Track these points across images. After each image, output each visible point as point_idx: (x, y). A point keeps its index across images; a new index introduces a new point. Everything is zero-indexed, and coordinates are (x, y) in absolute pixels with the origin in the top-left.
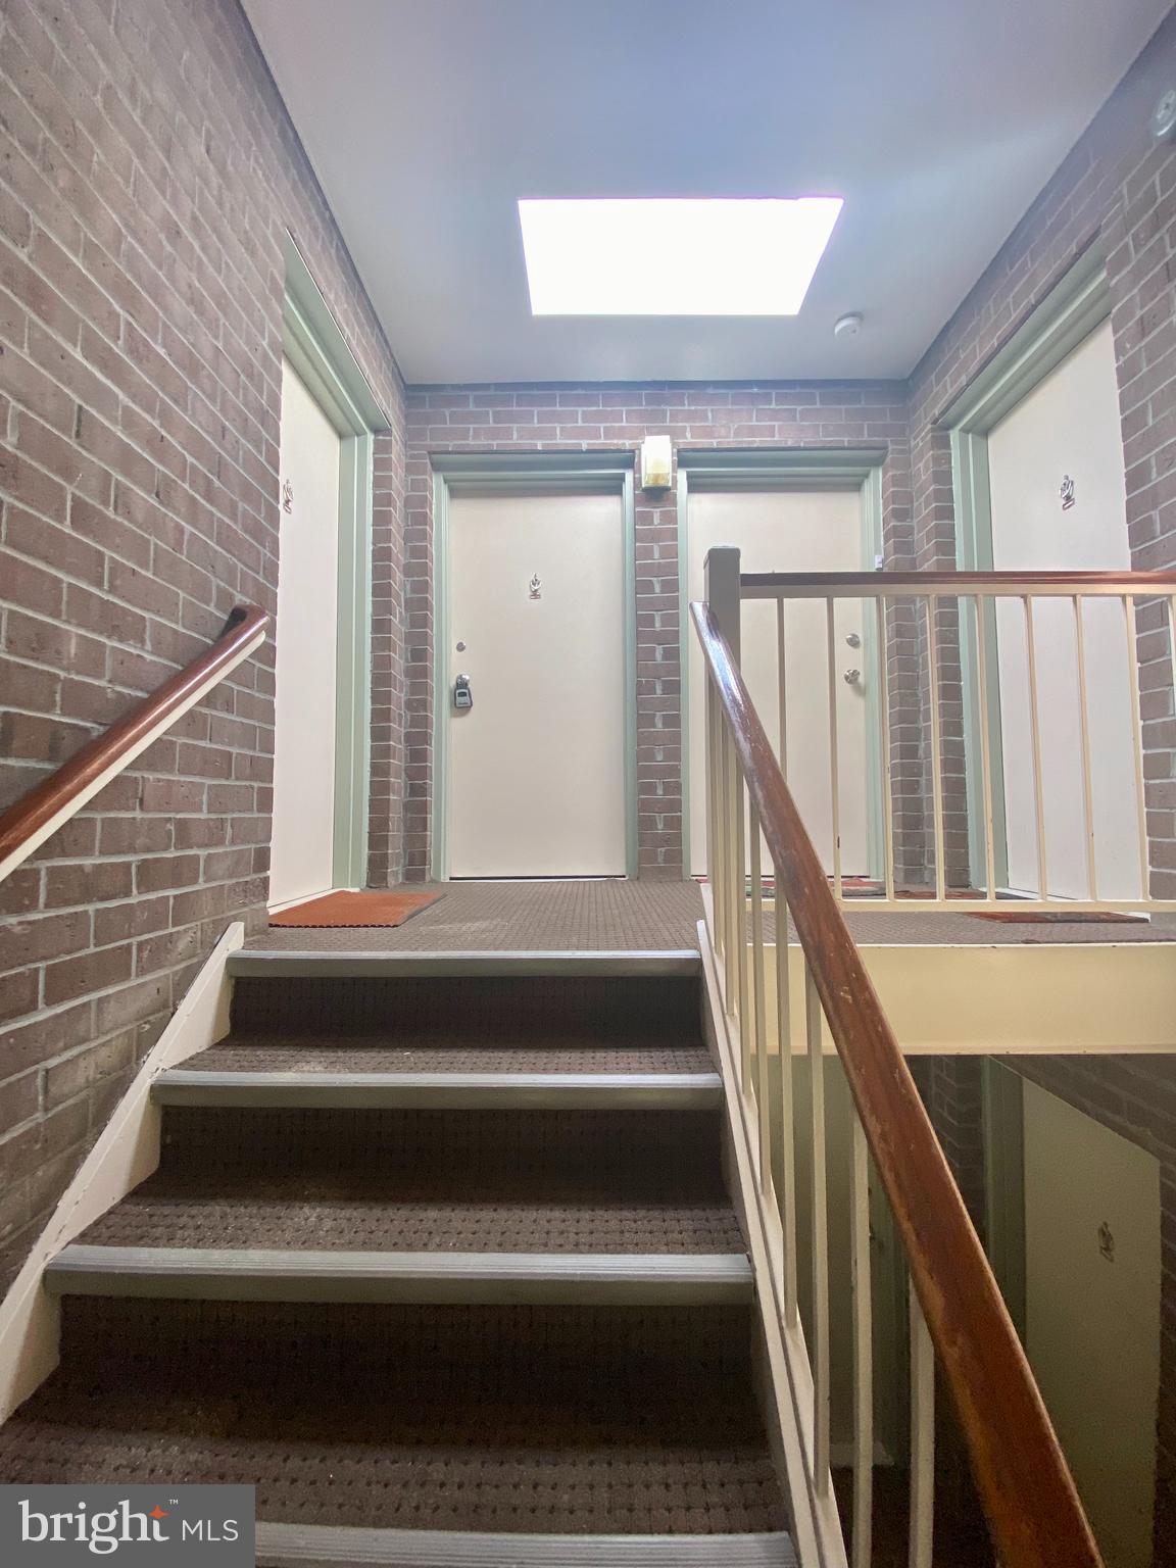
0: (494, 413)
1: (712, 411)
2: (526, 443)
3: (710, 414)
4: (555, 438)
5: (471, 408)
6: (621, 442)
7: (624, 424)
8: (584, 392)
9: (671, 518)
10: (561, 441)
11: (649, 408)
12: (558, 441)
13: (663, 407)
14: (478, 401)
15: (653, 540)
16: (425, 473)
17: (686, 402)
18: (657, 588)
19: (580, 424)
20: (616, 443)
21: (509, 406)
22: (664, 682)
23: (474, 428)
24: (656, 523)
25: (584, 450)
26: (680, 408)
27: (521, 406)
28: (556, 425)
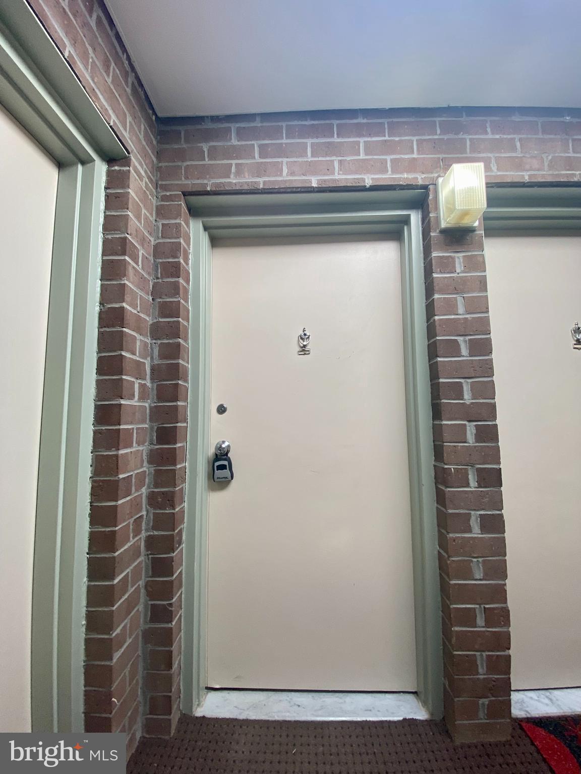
0: (260, 146)
1: (520, 140)
2: (298, 180)
3: (518, 144)
4: (333, 173)
5: (234, 142)
6: (411, 176)
7: (415, 156)
8: (365, 121)
9: (478, 264)
10: (340, 177)
11: (446, 137)
12: (337, 176)
13: (461, 136)
14: (241, 134)
15: (456, 291)
16: (178, 215)
17: (489, 130)
18: (464, 351)
19: (362, 156)
20: (405, 177)
21: (278, 139)
22: (479, 470)
23: (236, 164)
24: (458, 271)
25: (368, 186)
26: (482, 137)
27: (293, 138)
28: (334, 158)
